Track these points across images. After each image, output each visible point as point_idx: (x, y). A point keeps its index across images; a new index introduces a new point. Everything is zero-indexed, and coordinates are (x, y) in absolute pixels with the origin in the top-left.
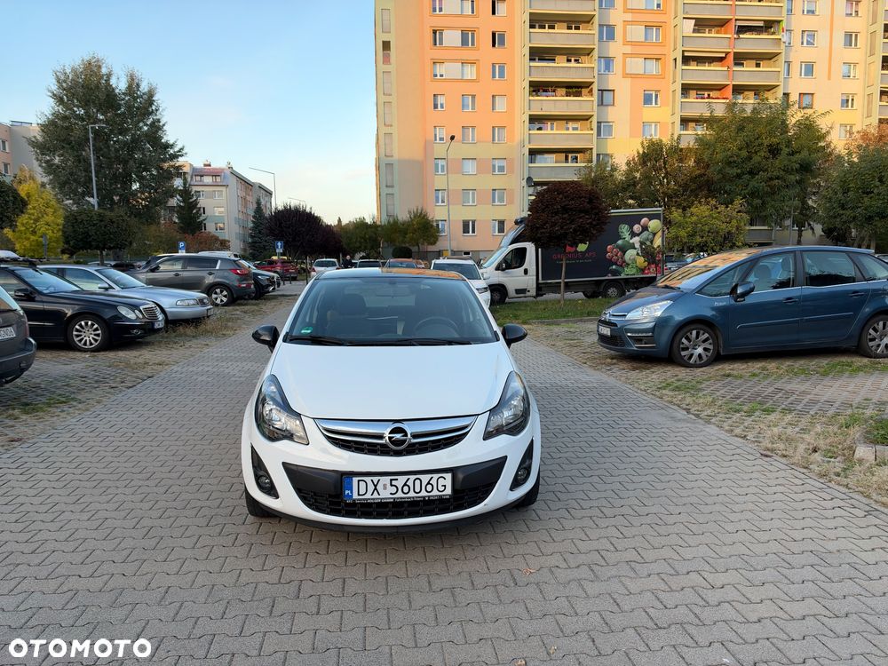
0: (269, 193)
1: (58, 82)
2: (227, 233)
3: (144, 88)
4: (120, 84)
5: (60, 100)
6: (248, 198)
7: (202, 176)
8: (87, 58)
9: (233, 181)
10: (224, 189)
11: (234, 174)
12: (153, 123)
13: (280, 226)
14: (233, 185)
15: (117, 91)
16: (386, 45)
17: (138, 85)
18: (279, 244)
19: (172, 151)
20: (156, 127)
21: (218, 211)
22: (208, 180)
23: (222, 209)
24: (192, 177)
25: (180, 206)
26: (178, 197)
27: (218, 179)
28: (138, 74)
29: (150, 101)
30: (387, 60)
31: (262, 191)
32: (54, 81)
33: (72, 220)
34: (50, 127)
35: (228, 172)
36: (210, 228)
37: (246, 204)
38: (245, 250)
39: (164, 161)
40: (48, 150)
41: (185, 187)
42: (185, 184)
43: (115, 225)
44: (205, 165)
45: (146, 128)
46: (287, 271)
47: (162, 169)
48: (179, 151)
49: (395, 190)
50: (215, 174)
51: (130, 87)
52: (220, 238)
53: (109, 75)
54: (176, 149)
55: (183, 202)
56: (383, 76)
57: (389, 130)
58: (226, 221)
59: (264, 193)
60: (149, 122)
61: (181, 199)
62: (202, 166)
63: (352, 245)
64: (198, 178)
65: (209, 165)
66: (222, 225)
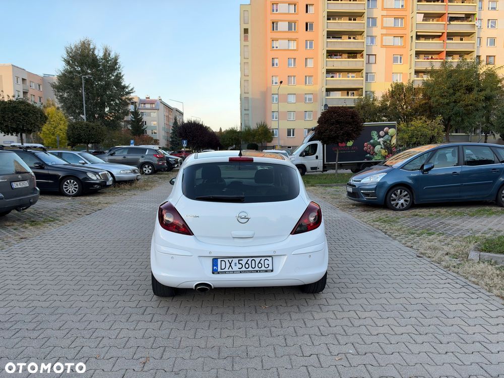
0: (182, 114)
1: (67, 53)
2: (158, 136)
3: (112, 56)
4: (100, 54)
5: (68, 63)
6: (170, 116)
7: (144, 104)
8: (82, 40)
9: (161, 107)
10: (156, 111)
11: (162, 103)
12: (117, 76)
13: (185, 132)
14: (162, 109)
15: (98, 57)
16: (246, 31)
17: (109, 54)
18: (185, 142)
19: (127, 90)
20: (119, 77)
21: (154, 123)
22: (148, 106)
23: (155, 123)
24: (139, 105)
25: (132, 121)
26: (132, 115)
27: (154, 106)
28: (109, 48)
29: (115, 62)
30: (246, 39)
31: (177, 112)
33: (72, 127)
34: (62, 77)
35: (159, 102)
36: (149, 133)
37: (169, 119)
38: (168, 145)
39: (123, 95)
40: (61, 90)
41: (135, 110)
42: (135, 108)
43: (95, 130)
44: (146, 98)
45: (113, 78)
47: (121, 100)
48: (131, 90)
49: (249, 112)
50: (152, 103)
51: (105, 55)
52: (154, 138)
53: (94, 49)
54: (130, 89)
55: (134, 118)
56: (243, 48)
57: (246, 78)
58: (157, 129)
59: (179, 113)
60: (115, 74)
61: (133, 116)
62: (145, 98)
63: (225, 143)
64: (143, 105)
65: (149, 98)
66: (155, 131)
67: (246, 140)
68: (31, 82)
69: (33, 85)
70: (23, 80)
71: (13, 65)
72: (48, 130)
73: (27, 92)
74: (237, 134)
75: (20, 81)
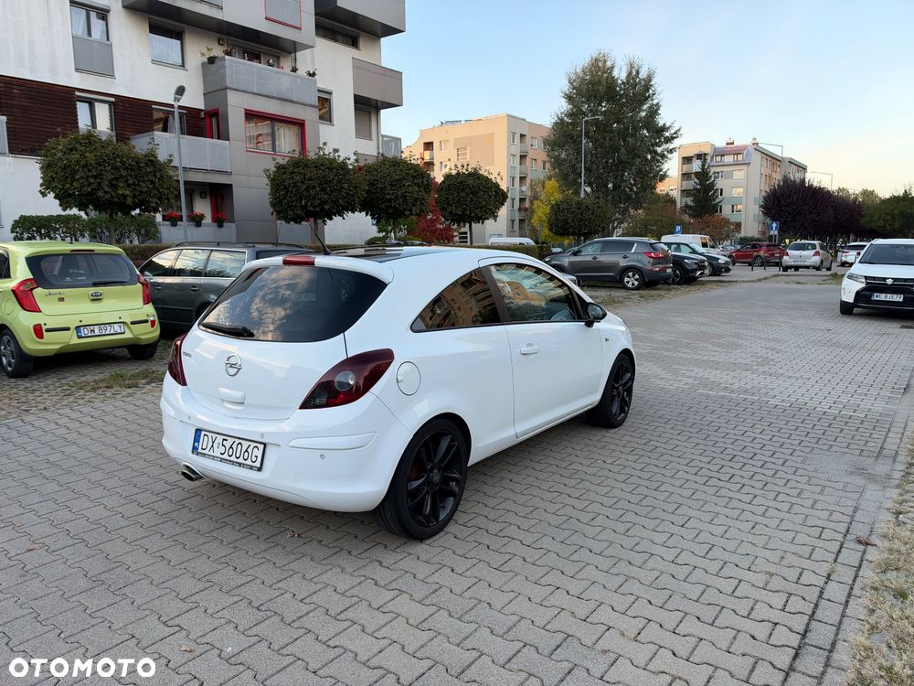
0: (804, 169)
1: (570, 82)
2: (743, 216)
3: (643, 74)
4: (620, 74)
5: (569, 98)
6: (774, 175)
7: (722, 156)
8: (595, 56)
9: (756, 158)
10: (745, 167)
11: (759, 150)
12: (651, 106)
13: (778, 205)
14: (757, 161)
15: (620, 82)
17: (638, 72)
18: (774, 225)
19: (667, 134)
20: (654, 111)
21: (737, 192)
22: (729, 159)
23: (741, 190)
24: (712, 158)
25: (696, 189)
26: (696, 180)
27: (740, 157)
28: (637, 62)
29: (647, 84)
31: (793, 166)
32: (567, 82)
33: (557, 209)
34: (560, 124)
35: (751, 149)
36: (726, 211)
37: (770, 182)
38: (762, 233)
39: (659, 145)
40: (559, 146)
41: (703, 169)
42: (703, 165)
43: (590, 212)
44: (727, 144)
45: (643, 114)
46: (773, 255)
47: (656, 152)
48: (675, 133)
50: (737, 152)
51: (629, 74)
52: (731, 221)
53: (613, 67)
54: (672, 132)
55: (700, 184)
58: (744, 201)
59: (796, 167)
60: (645, 107)
61: (698, 181)
62: (725, 145)
63: (872, 224)
64: (719, 158)
65: (733, 143)
66: (740, 207)
68: (532, 138)
69: (536, 143)
70: (522, 136)
71: (508, 115)
72: (544, 215)
73: (526, 156)
75: (517, 138)
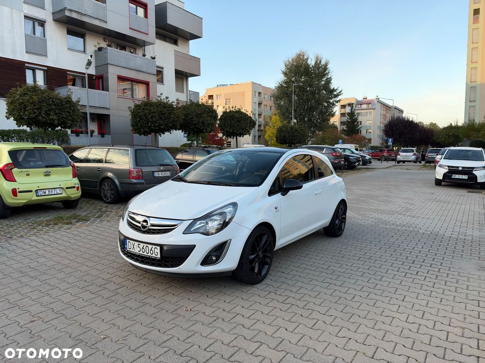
0: (402, 112)
1: (285, 66)
2: (372, 135)
3: (323, 62)
4: (312, 62)
5: (285, 74)
6: (387, 115)
7: (361, 105)
8: (298, 53)
9: (378, 106)
10: (372, 111)
11: (379, 102)
12: (327, 79)
13: (392, 130)
14: (379, 108)
15: (311, 66)
16: (476, 12)
17: (320, 61)
18: (390, 140)
19: (335, 93)
20: (329, 81)
21: (369, 123)
22: (364, 106)
23: (371, 122)
24: (356, 106)
25: (348, 121)
27: (370, 105)
28: (320, 56)
29: (325, 68)
30: (476, 21)
31: (396, 110)
32: (284, 66)
33: (280, 130)
34: (280, 87)
35: (376, 101)
36: (363, 133)
37: (385, 118)
38: (382, 144)
39: (331, 98)
40: (280, 98)
41: (351, 111)
42: (352, 109)
43: (297, 132)
44: (364, 99)
45: (323, 83)
46: (390, 155)
47: (329, 102)
48: (339, 93)
49: (477, 104)
50: (368, 103)
52: (367, 137)
53: (307, 59)
54: (338, 92)
55: (350, 119)
56: (472, 31)
57: (474, 65)
58: (372, 128)
59: (398, 111)
60: (324, 79)
61: (349, 117)
62: (362, 99)
63: (439, 140)
64: (359, 106)
65: (366, 98)
66: (370, 131)
67: (468, 137)
68: (265, 94)
69: (266, 97)
70: (259, 93)
71: (253, 83)
72: (272, 133)
73: (261, 103)
74: (456, 130)
75: (257, 94)
